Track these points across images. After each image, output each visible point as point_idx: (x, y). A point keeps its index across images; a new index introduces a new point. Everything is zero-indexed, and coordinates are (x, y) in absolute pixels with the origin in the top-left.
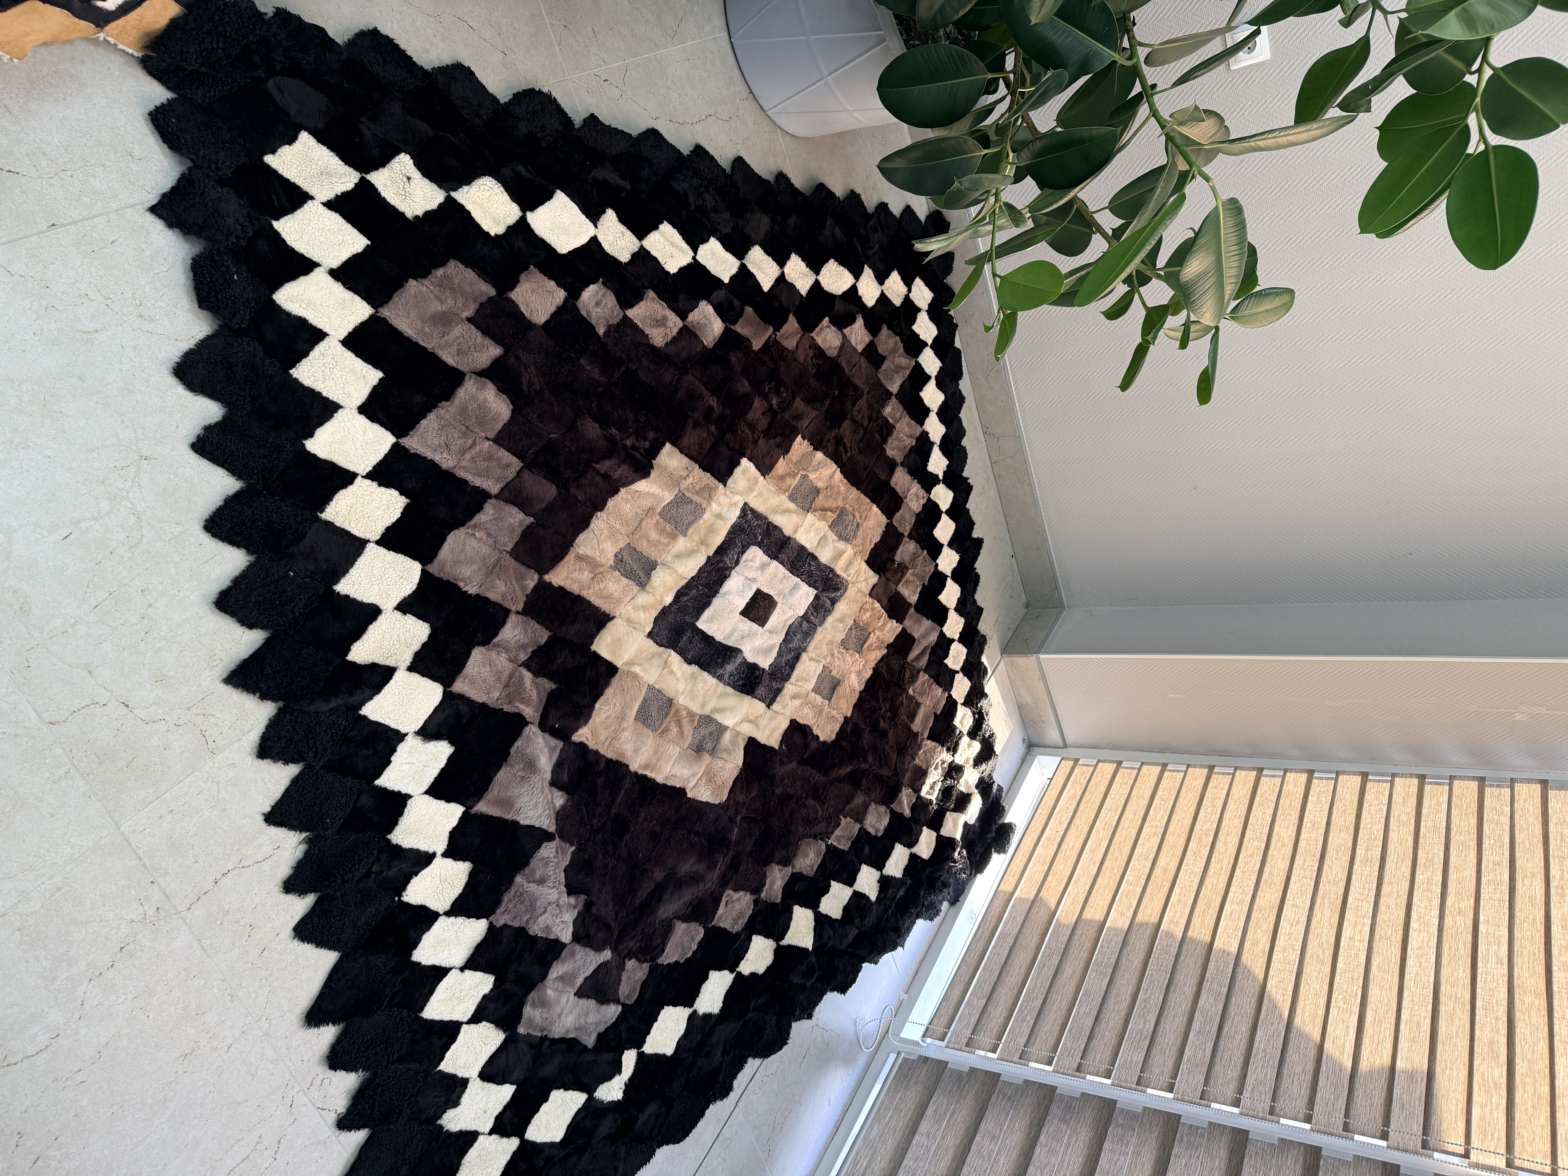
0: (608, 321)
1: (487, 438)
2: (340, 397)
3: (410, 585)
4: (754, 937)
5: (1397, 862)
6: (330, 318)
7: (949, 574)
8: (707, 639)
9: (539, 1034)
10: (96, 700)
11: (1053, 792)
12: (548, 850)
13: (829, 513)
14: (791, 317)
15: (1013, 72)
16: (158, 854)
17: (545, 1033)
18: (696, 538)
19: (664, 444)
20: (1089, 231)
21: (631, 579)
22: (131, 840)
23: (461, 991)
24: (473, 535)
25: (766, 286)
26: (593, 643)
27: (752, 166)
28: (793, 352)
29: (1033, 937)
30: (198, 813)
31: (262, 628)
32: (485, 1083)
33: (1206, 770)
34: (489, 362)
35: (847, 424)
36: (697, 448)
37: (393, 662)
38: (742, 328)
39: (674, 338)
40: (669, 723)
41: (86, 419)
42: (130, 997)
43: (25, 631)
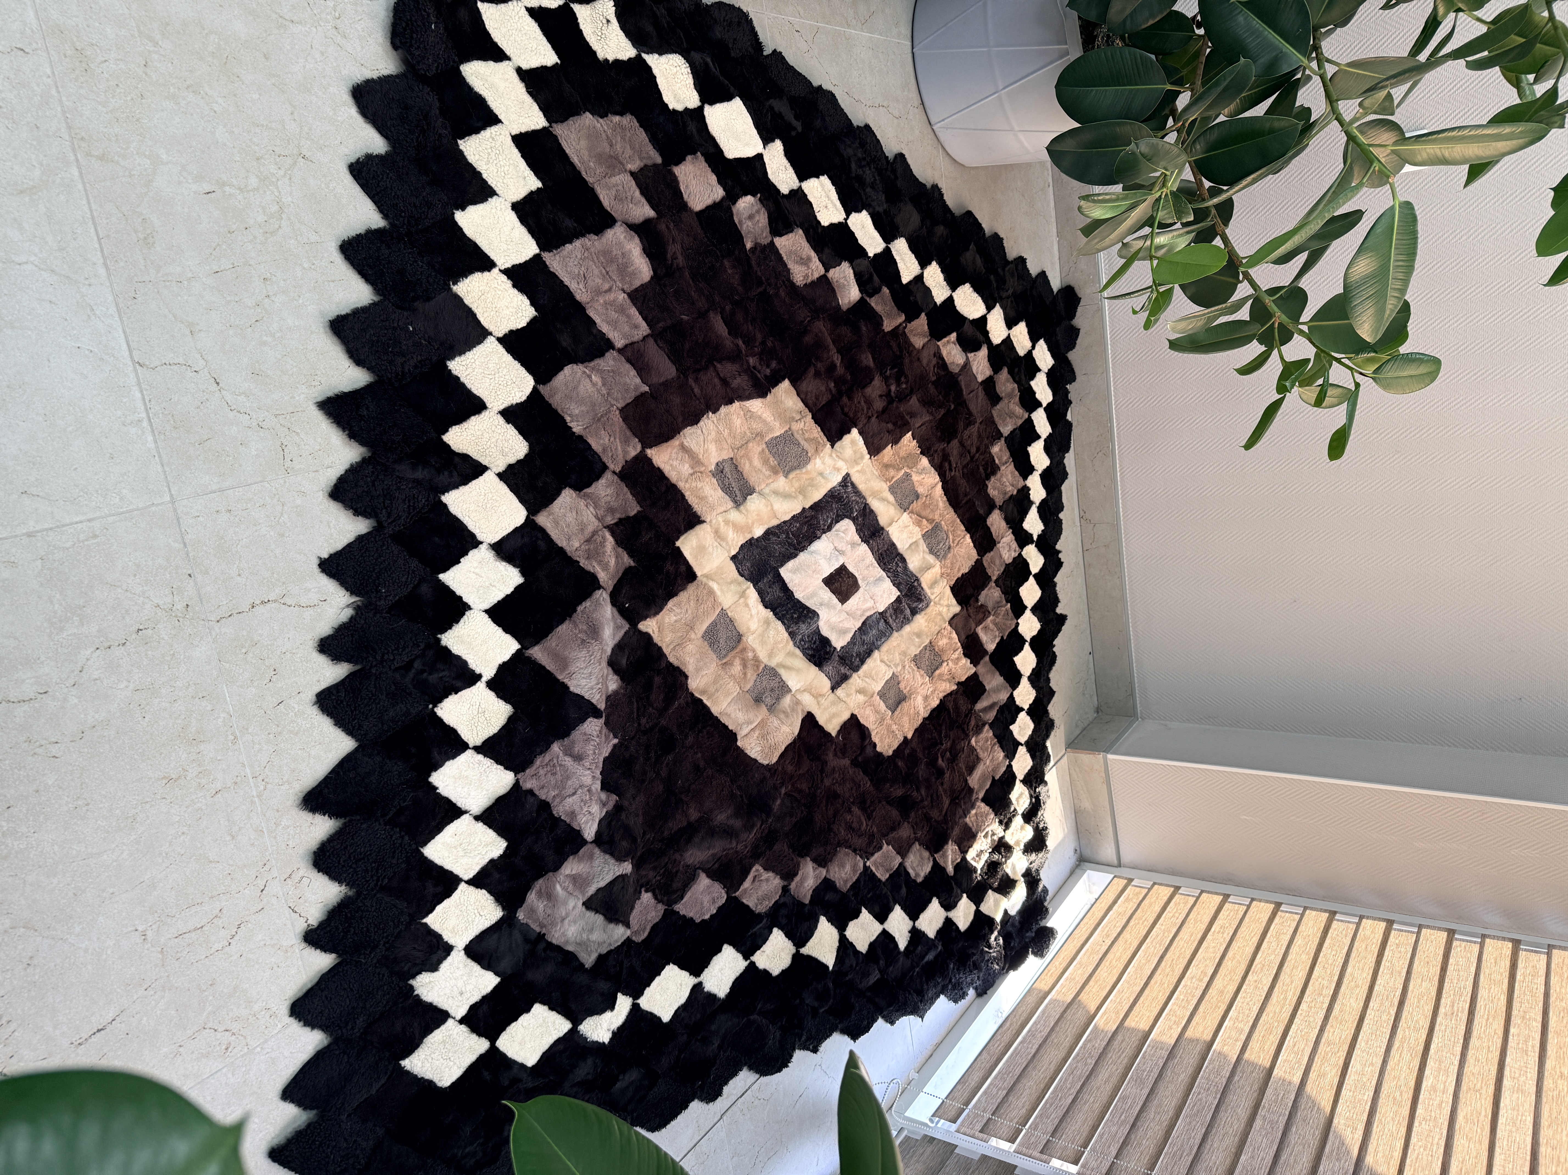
0: (756, 238)
1: (623, 290)
2: (498, 185)
3: (521, 394)
4: (775, 930)
6: (506, 109)
7: (1028, 639)
8: (788, 592)
9: (538, 929)
10: (190, 363)
11: (1101, 908)
12: (591, 727)
13: (925, 522)
14: (923, 315)
16: (204, 548)
17: (544, 931)
18: (797, 485)
19: (783, 379)
21: (727, 493)
22: (181, 520)
23: (469, 843)
24: (589, 377)
25: (906, 278)
26: (679, 538)
27: (912, 167)
28: (918, 351)
29: (1066, 1035)
30: (255, 525)
31: (368, 369)
32: (469, 960)
33: (1272, 906)
34: (641, 219)
35: (955, 443)
36: (813, 398)
37: (486, 461)
38: (876, 303)
39: (812, 283)
40: (734, 657)
41: (260, 95)
42: (132, 686)
43: (142, 262)
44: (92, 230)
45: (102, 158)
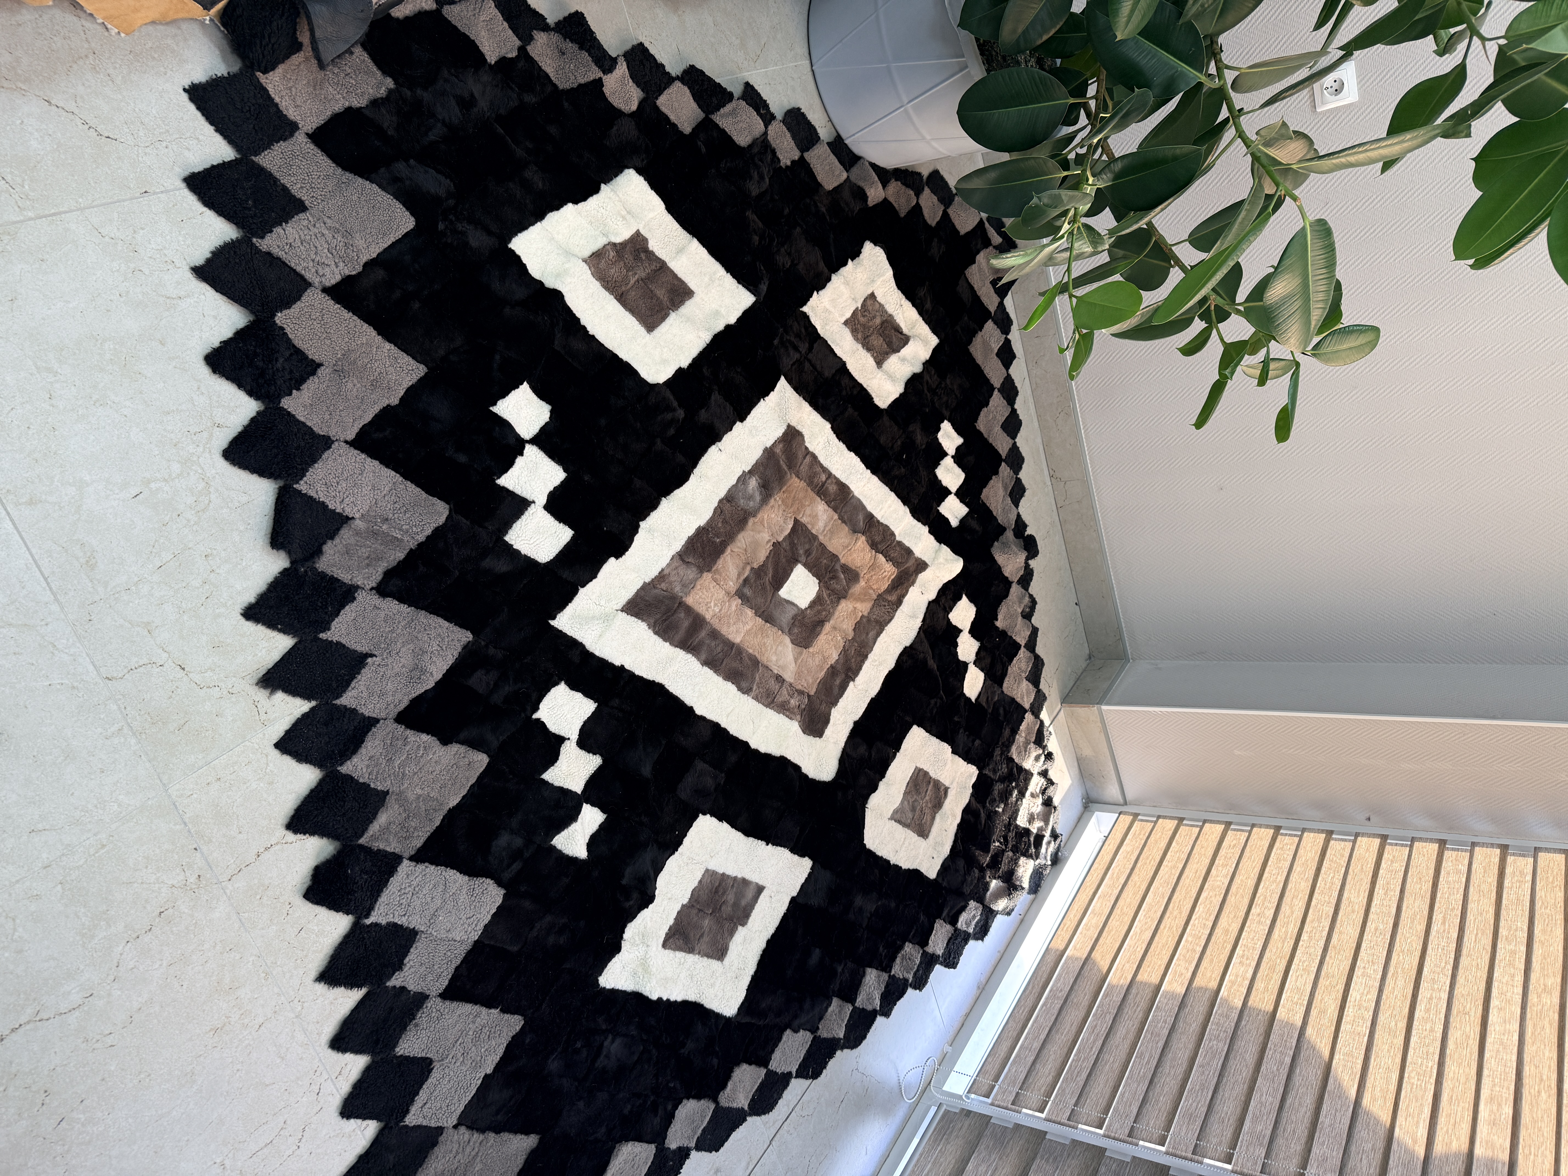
5: (1477, 934)
10: (154, 660)
11: (1111, 846)
15: (1095, 97)
16: (203, 820)
20: (1167, 265)
22: (177, 804)
29: (1085, 994)
30: (245, 783)
33: (1272, 831)
41: (164, 382)
42: (165, 964)
43: (90, 584)
44: (38, 574)
45: (31, 503)
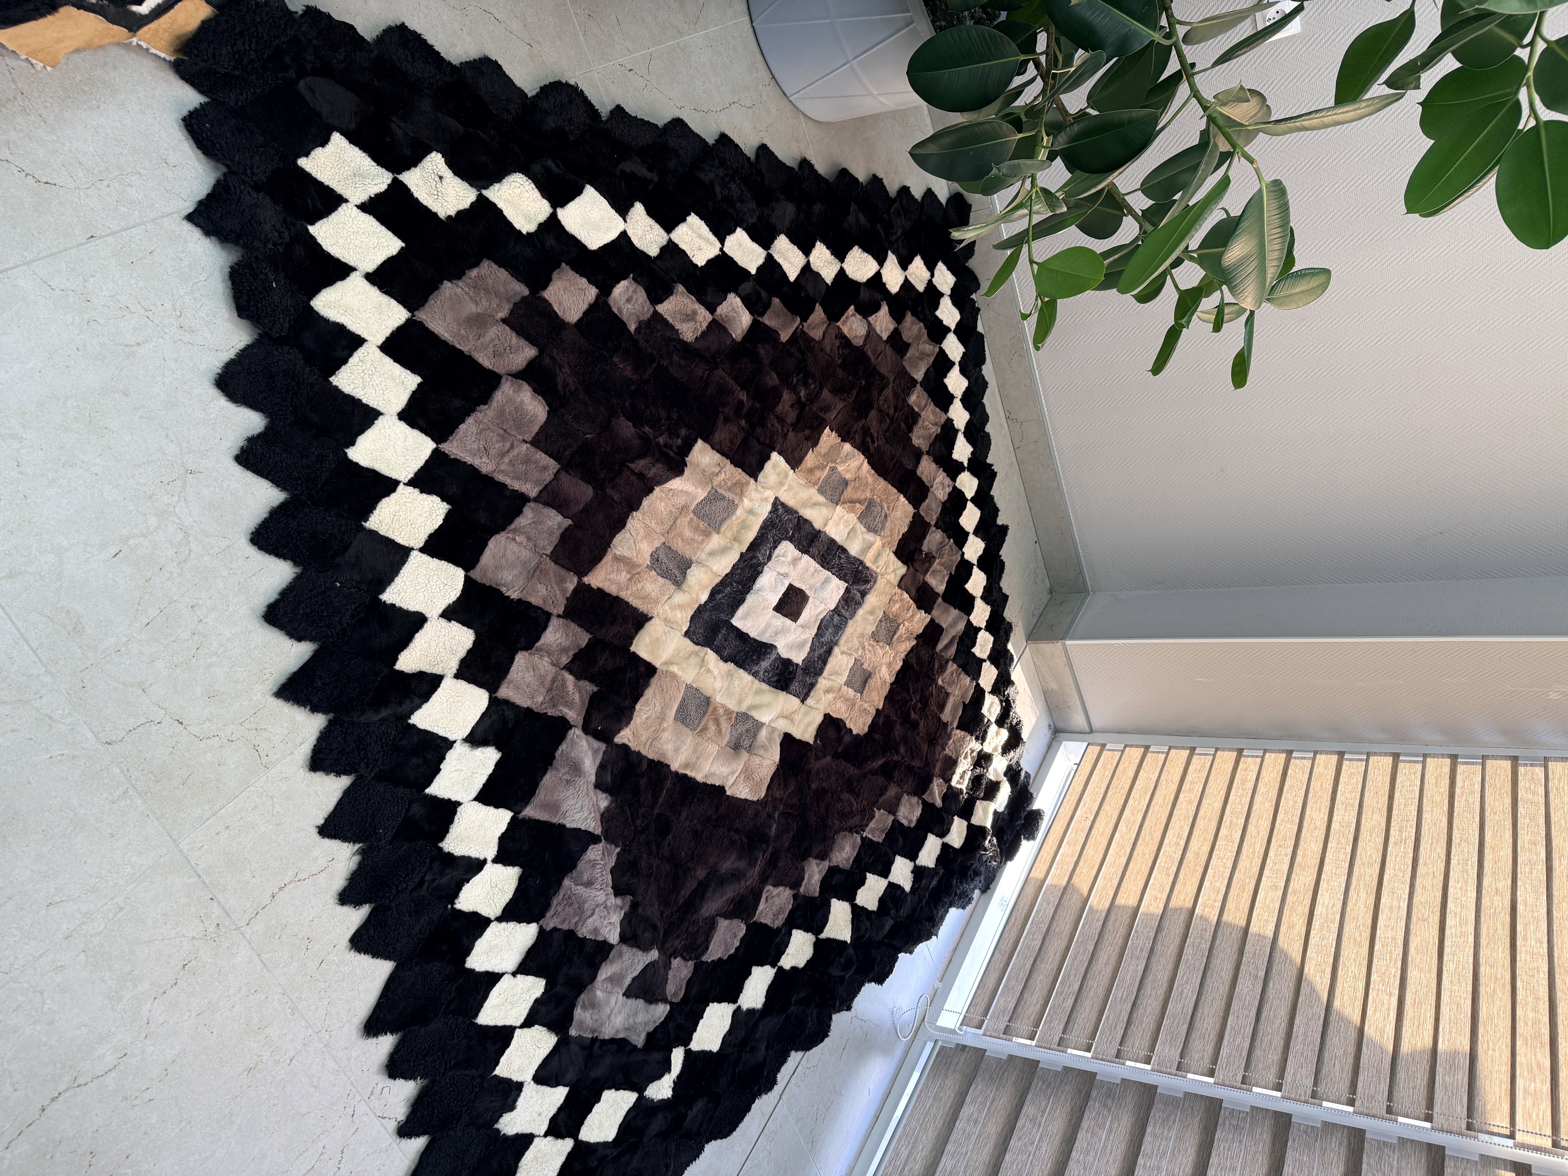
0: (638, 317)
1: (525, 441)
2: (380, 404)
3: (455, 592)
4: (794, 932)
5: (1432, 843)
6: (367, 323)
7: (975, 562)
8: (742, 636)
9: (590, 1036)
10: (151, 718)
11: (1081, 777)
12: (594, 853)
13: (858, 505)
14: (818, 308)
15: (1043, 53)
16: (217, 870)
17: (596, 1035)
18: (729, 534)
19: (696, 441)
20: (1120, 214)
21: (667, 578)
22: (189, 857)
23: (514, 996)
24: (514, 539)
25: (792, 275)
26: (632, 643)
27: (776, 154)
28: (820, 342)
29: (1066, 924)
30: (254, 828)
31: (310, 641)
32: (539, 1086)
33: (1235, 754)
34: (524, 364)
35: (873, 413)
36: (728, 444)
37: (440, 670)
38: (770, 319)
39: (703, 333)
40: (707, 721)
41: (132, 434)
42: (193, 1014)
43: (79, 651)
44: (26, 647)
